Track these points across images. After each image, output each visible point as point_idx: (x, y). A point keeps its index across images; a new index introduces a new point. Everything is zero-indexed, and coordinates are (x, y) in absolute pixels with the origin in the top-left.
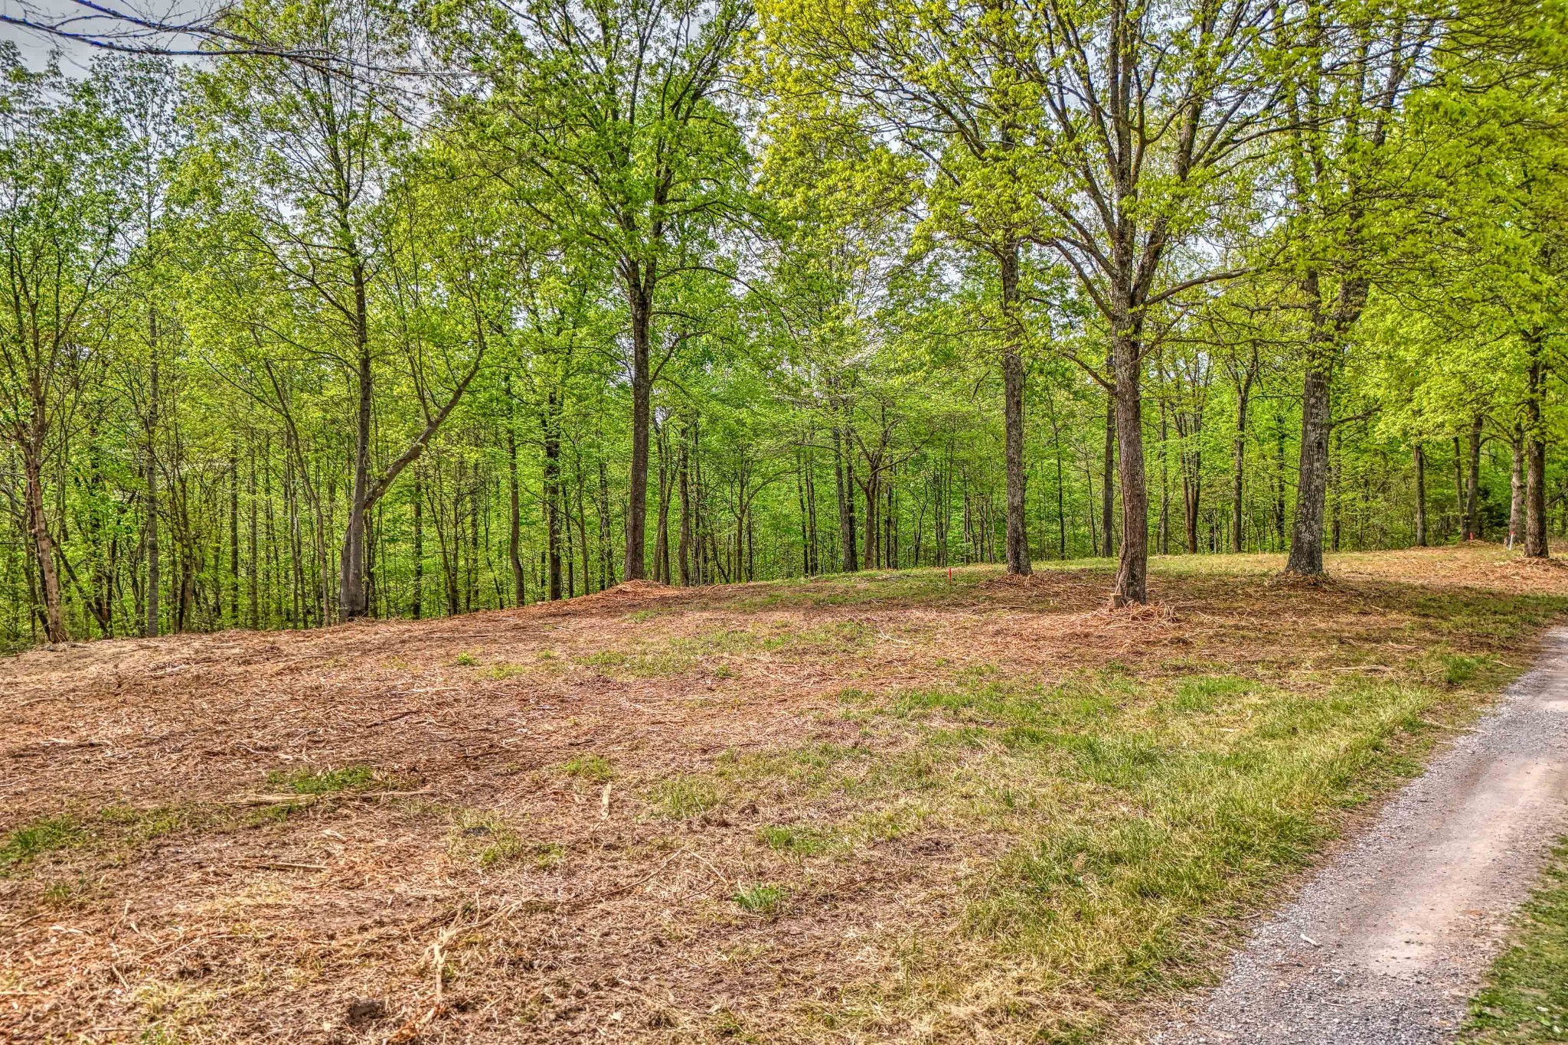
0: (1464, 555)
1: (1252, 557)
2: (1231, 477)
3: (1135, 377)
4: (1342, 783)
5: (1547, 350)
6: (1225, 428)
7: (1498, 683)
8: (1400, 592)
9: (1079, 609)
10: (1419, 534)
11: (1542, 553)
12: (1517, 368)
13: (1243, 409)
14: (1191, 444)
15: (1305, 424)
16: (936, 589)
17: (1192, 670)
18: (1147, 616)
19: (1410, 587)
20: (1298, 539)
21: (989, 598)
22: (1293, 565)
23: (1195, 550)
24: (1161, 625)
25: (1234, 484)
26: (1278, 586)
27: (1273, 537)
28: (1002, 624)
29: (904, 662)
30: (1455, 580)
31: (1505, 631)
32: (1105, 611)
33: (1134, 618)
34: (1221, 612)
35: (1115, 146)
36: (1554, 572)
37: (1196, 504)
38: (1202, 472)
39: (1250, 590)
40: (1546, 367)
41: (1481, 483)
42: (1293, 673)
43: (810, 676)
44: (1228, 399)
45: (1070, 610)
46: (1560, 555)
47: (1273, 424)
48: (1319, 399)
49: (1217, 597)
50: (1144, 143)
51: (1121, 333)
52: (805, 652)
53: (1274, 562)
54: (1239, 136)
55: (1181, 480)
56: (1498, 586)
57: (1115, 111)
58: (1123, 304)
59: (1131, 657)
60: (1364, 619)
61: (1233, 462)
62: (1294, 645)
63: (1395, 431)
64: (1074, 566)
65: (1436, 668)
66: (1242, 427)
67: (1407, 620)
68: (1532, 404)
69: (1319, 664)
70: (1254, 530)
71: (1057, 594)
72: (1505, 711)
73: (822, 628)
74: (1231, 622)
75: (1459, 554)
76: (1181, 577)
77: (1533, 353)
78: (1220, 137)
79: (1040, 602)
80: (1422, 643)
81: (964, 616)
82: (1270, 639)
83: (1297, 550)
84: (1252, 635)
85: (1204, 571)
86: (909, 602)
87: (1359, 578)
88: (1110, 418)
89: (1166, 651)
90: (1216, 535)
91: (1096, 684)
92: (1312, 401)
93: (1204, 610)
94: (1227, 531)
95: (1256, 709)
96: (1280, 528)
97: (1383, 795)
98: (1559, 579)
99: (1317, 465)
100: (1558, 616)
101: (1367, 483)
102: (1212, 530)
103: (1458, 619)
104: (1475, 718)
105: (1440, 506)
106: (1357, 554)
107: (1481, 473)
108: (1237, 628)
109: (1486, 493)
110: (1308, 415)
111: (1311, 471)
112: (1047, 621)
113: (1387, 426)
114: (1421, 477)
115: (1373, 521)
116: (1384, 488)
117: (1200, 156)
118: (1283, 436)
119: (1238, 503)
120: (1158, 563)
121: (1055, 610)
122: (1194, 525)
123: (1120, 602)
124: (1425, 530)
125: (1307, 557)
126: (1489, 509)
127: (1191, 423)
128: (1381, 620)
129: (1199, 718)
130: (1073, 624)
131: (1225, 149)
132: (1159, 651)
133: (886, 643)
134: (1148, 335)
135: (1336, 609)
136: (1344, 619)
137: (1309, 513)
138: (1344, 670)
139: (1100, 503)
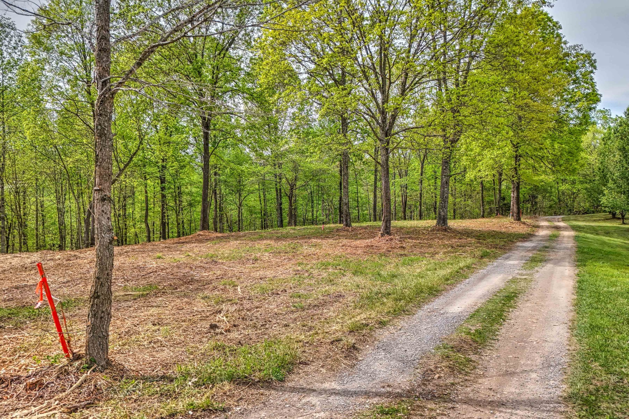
0: (495, 221)
1: (425, 221)
2: (418, 192)
3: (387, 160)
4: (447, 279)
5: (520, 151)
6: (415, 175)
7: (496, 257)
8: (472, 232)
9: (368, 238)
10: (482, 214)
11: (519, 219)
12: (510, 157)
13: (422, 168)
14: (404, 181)
15: (442, 175)
16: (319, 232)
17: (405, 255)
18: (391, 239)
19: (475, 231)
20: (440, 214)
21: (338, 235)
22: (438, 223)
23: (405, 219)
24: (396, 242)
25: (419, 195)
26: (433, 230)
27: (433, 215)
28: (343, 243)
29: (314, 255)
30: (490, 228)
31: (503, 243)
32: (378, 238)
33: (387, 240)
34: (415, 239)
35: (381, 82)
36: (522, 226)
37: (406, 203)
38: (408, 191)
39: (424, 232)
40: (520, 156)
41: (502, 195)
42: (437, 256)
43: (285, 259)
44: (416, 164)
45: (365, 238)
46: (525, 220)
47: (433, 173)
48: (446, 167)
49: (413, 234)
50: (390, 83)
51: (383, 145)
52: (279, 253)
53: (431, 223)
54: (420, 82)
55: (400, 194)
56: (503, 230)
57: (381, 72)
58: (384, 136)
59: (387, 252)
60: (460, 241)
61: (418, 187)
62: (438, 248)
63: (472, 177)
64: (364, 224)
65: (478, 253)
66: (422, 175)
67: (473, 240)
68: (515, 168)
69: (444, 253)
70: (426, 212)
71: (361, 234)
72: (495, 264)
73: (282, 245)
74: (418, 241)
75: (494, 220)
76: (401, 228)
77: (516, 152)
78: (415, 82)
79: (355, 235)
80: (476, 247)
81: (331, 241)
82: (430, 246)
83: (440, 218)
84: (425, 245)
85: (409, 226)
86: (310, 237)
87: (461, 228)
88: (376, 171)
89: (397, 250)
90: (413, 214)
91: (377, 259)
92: (444, 168)
93: (409, 238)
94: (417, 213)
95: (425, 264)
96: (435, 211)
97: (457, 282)
98: (523, 228)
99: (446, 189)
100: (520, 239)
101: (465, 195)
102: (411, 212)
103: (488, 240)
104: (487, 265)
105: (489, 203)
106: (461, 220)
107: (502, 192)
108: (420, 243)
109: (504, 199)
110: (443, 172)
111: (444, 192)
112: (358, 242)
113: (470, 175)
114: (482, 193)
115: (467, 209)
116: (470, 197)
117: (408, 88)
118: (436, 178)
119: (421, 202)
120: (395, 223)
121: (360, 239)
122: (405, 210)
123: (382, 235)
124: (484, 212)
125: (443, 220)
126: (505, 204)
127: (404, 173)
128: (465, 240)
129: (409, 267)
130: (367, 242)
131: (416, 85)
132: (395, 250)
133: (306, 249)
134: (391, 146)
135: (450, 238)
136: (454, 240)
137: (444, 206)
138: (452, 254)
139: (372, 202)
